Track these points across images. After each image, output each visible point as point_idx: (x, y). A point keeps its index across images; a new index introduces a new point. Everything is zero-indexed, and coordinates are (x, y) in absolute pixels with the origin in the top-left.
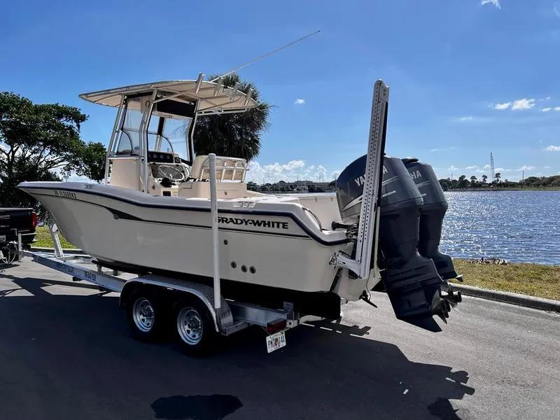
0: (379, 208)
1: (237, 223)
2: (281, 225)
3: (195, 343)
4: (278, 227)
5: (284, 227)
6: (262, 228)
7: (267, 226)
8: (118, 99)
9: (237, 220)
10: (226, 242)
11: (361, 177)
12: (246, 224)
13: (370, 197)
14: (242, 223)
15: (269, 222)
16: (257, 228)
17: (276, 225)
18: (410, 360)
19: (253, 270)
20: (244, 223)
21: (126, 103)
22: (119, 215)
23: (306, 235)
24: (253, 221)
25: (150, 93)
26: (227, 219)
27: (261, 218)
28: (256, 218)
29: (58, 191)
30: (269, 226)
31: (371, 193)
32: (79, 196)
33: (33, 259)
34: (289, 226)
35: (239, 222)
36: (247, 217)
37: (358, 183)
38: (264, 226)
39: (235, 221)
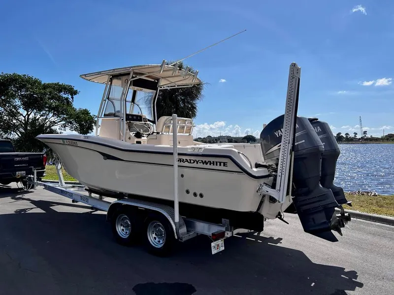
0: (293, 153)
1: (190, 163)
2: (222, 164)
3: (160, 246)
4: (220, 165)
5: (224, 166)
6: (208, 166)
7: (212, 164)
8: (106, 78)
9: (190, 160)
10: (182, 176)
11: (279, 131)
12: (197, 163)
13: (287, 144)
14: (194, 162)
15: (214, 162)
16: (205, 166)
17: (218, 164)
18: (313, 262)
19: (201, 196)
20: (196, 162)
21: (111, 80)
22: (107, 157)
23: (241, 171)
24: (202, 161)
25: (129, 74)
26: (183, 160)
27: (208, 159)
28: (204, 159)
29: (65, 140)
30: (214, 165)
31: (288, 142)
32: (79, 144)
33: (44, 187)
34: (228, 164)
35: (192, 161)
36: (197, 159)
37: (277, 135)
38: (210, 164)
39: (189, 161)
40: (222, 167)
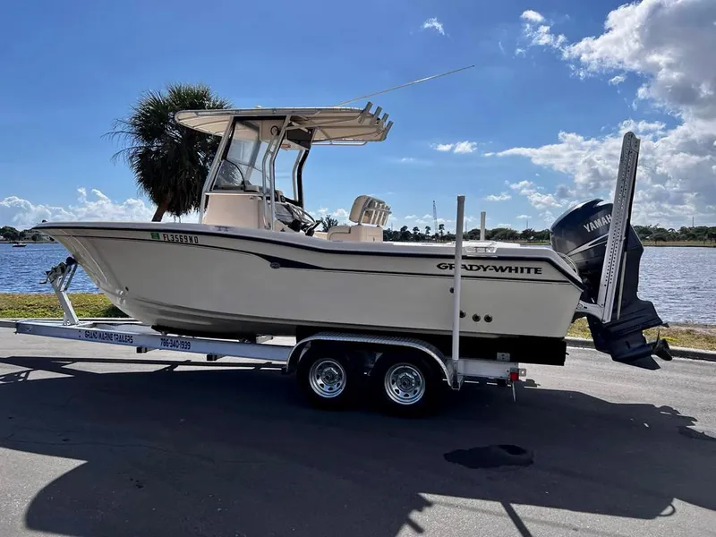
0: (626, 253)
1: (471, 269)
3: (407, 403)
4: (529, 272)
5: (536, 272)
6: (506, 274)
7: (513, 272)
9: (471, 266)
10: (452, 291)
11: (590, 224)
12: (485, 270)
13: (618, 242)
14: (479, 268)
16: (500, 274)
19: (488, 319)
20: (482, 269)
22: (280, 263)
24: (495, 267)
27: (504, 264)
28: (498, 263)
30: (517, 271)
31: (619, 238)
32: (202, 240)
34: (543, 271)
35: (474, 268)
36: (485, 263)
37: (588, 228)
38: (510, 271)
39: (469, 268)
40: (532, 275)
